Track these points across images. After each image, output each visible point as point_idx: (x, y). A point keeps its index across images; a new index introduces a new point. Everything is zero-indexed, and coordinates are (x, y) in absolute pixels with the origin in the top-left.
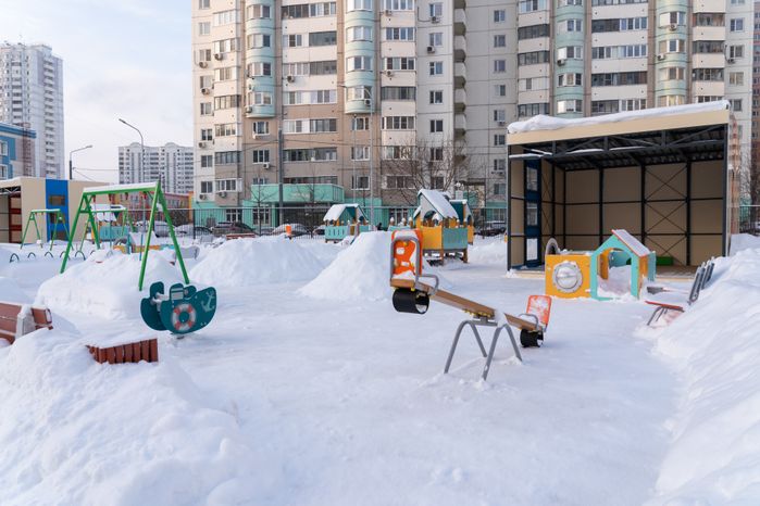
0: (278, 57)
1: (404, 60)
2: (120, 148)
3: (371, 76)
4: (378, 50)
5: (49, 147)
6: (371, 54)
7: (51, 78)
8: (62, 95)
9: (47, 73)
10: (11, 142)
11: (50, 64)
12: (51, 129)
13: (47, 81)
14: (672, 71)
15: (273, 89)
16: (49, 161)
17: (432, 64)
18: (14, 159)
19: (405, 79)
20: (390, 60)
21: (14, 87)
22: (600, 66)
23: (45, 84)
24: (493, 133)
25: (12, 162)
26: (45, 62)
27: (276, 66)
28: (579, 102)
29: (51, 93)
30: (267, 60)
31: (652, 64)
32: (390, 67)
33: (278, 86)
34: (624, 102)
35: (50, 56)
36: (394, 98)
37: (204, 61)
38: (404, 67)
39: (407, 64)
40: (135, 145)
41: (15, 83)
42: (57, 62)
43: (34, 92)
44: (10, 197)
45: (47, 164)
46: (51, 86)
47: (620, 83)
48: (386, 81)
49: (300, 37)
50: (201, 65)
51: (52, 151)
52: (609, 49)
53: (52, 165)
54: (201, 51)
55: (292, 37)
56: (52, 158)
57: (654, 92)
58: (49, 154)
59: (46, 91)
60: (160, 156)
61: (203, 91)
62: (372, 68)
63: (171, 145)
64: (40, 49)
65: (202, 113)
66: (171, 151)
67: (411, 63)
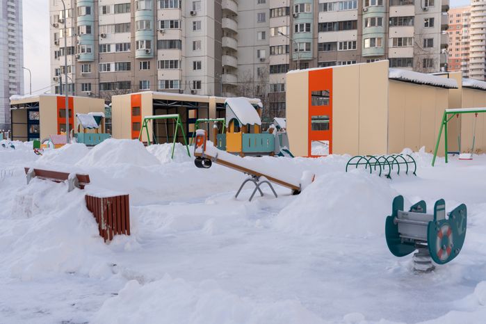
0: (96, 21)
1: (172, 22)
3: (151, 33)
4: (155, 16)
5: (11, 69)
6: (151, 18)
7: (13, 13)
8: (22, 25)
9: (10, 9)
12: (13, 54)
13: (10, 15)
14: (373, 19)
15: (92, 42)
16: (12, 80)
17: (194, 23)
19: (172, 34)
20: (163, 22)
22: (325, 17)
23: (9, 18)
24: (256, 67)
27: (94, 28)
28: (308, 44)
29: (13, 25)
30: (89, 24)
31: (361, 15)
32: (162, 27)
33: (96, 40)
34: (341, 43)
36: (165, 48)
38: (172, 27)
39: (174, 24)
45: (10, 83)
46: (13, 19)
47: (339, 29)
48: (161, 37)
49: (109, 7)
50: (54, 25)
51: (14, 72)
52: (330, 4)
53: (14, 83)
54: (55, 16)
55: (104, 8)
56: (14, 78)
57: (362, 35)
58: (12, 74)
59: (9, 24)
62: (151, 27)
65: (56, 58)
67: (177, 23)
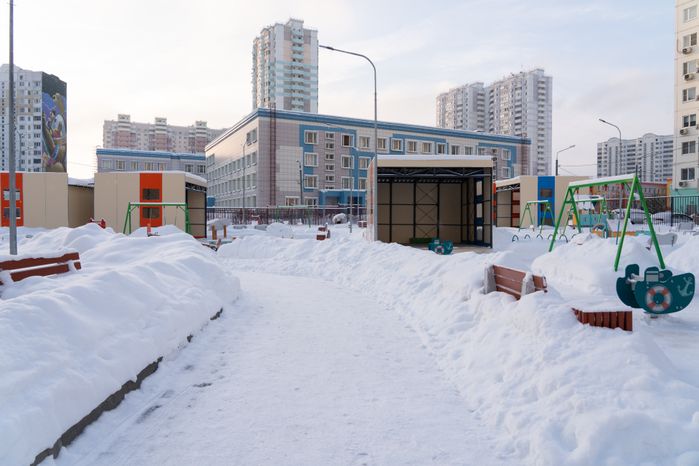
2: (599, 144)
10: (513, 149)
11: (543, 83)
18: (515, 162)
21: (516, 107)
25: (514, 165)
26: (539, 82)
35: (543, 77)
37: (689, 47)
40: (613, 139)
41: (517, 104)
42: (548, 80)
43: (530, 108)
44: (512, 192)
60: (637, 148)
61: (687, 77)
63: (648, 136)
64: (536, 72)
66: (648, 142)
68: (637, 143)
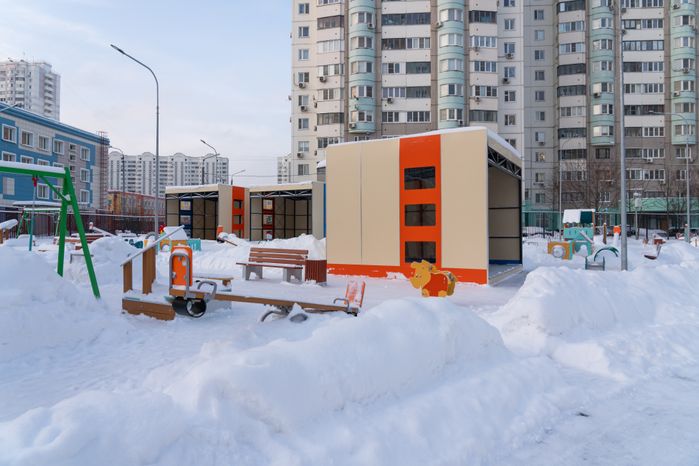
0: (378, 81)
1: (489, 88)
3: (461, 100)
4: (467, 80)
6: (462, 82)
7: (50, 92)
8: (59, 107)
9: (47, 88)
10: (92, 148)
11: (50, 79)
13: (47, 94)
14: (686, 106)
15: (373, 108)
17: (506, 93)
19: (489, 104)
20: (477, 88)
21: (17, 99)
22: (631, 99)
23: (45, 98)
24: (534, 151)
26: (46, 78)
27: (376, 90)
28: (611, 128)
29: (50, 105)
30: (370, 84)
31: (668, 99)
32: (477, 93)
33: (378, 106)
34: (646, 129)
35: (50, 73)
36: (480, 120)
37: (303, 83)
38: (489, 94)
39: (491, 92)
41: (18, 96)
42: (55, 78)
43: (35, 104)
46: (50, 99)
47: (643, 114)
48: (474, 106)
49: (398, 65)
50: (301, 86)
52: (633, 86)
54: (301, 75)
55: (391, 65)
57: (670, 121)
59: (46, 104)
60: (137, 165)
61: (303, 108)
62: (463, 94)
64: (42, 66)
65: (300, 127)
66: (179, 160)
67: (495, 91)
68: (137, 160)
